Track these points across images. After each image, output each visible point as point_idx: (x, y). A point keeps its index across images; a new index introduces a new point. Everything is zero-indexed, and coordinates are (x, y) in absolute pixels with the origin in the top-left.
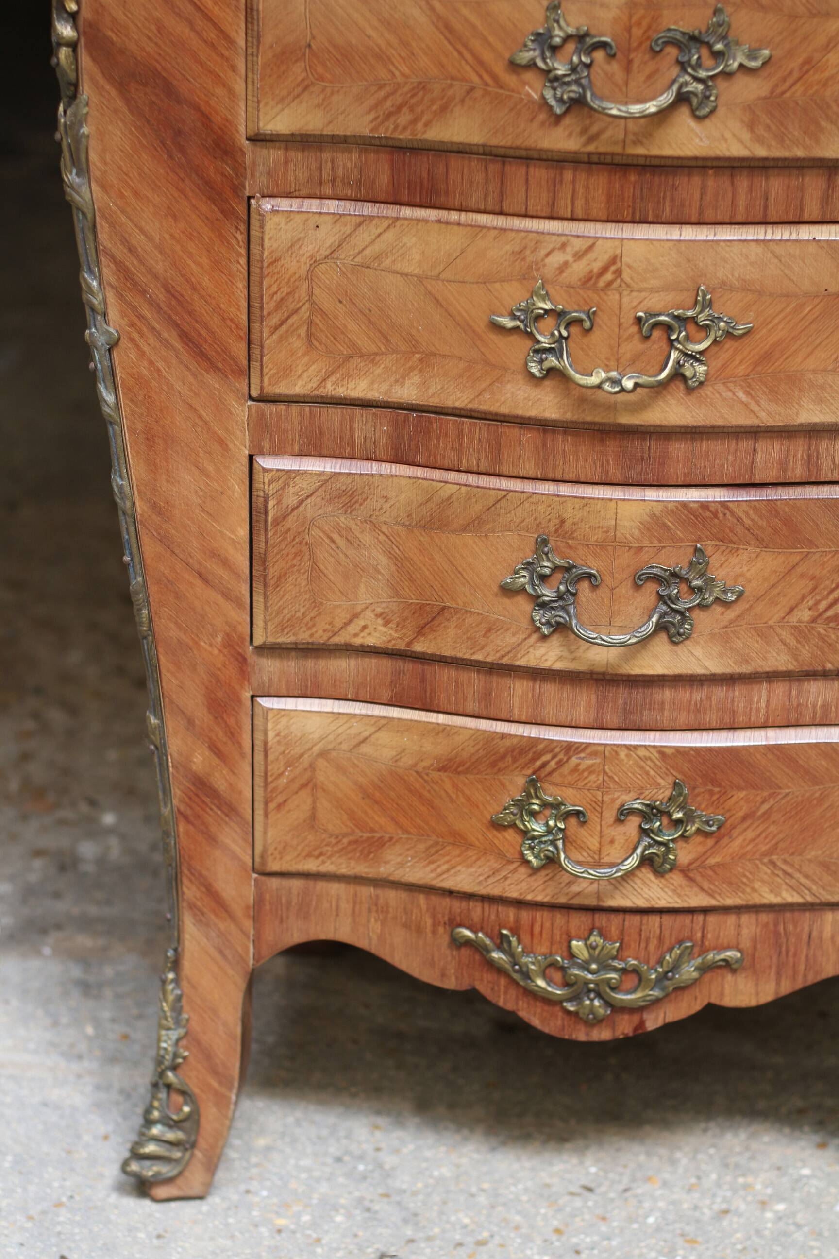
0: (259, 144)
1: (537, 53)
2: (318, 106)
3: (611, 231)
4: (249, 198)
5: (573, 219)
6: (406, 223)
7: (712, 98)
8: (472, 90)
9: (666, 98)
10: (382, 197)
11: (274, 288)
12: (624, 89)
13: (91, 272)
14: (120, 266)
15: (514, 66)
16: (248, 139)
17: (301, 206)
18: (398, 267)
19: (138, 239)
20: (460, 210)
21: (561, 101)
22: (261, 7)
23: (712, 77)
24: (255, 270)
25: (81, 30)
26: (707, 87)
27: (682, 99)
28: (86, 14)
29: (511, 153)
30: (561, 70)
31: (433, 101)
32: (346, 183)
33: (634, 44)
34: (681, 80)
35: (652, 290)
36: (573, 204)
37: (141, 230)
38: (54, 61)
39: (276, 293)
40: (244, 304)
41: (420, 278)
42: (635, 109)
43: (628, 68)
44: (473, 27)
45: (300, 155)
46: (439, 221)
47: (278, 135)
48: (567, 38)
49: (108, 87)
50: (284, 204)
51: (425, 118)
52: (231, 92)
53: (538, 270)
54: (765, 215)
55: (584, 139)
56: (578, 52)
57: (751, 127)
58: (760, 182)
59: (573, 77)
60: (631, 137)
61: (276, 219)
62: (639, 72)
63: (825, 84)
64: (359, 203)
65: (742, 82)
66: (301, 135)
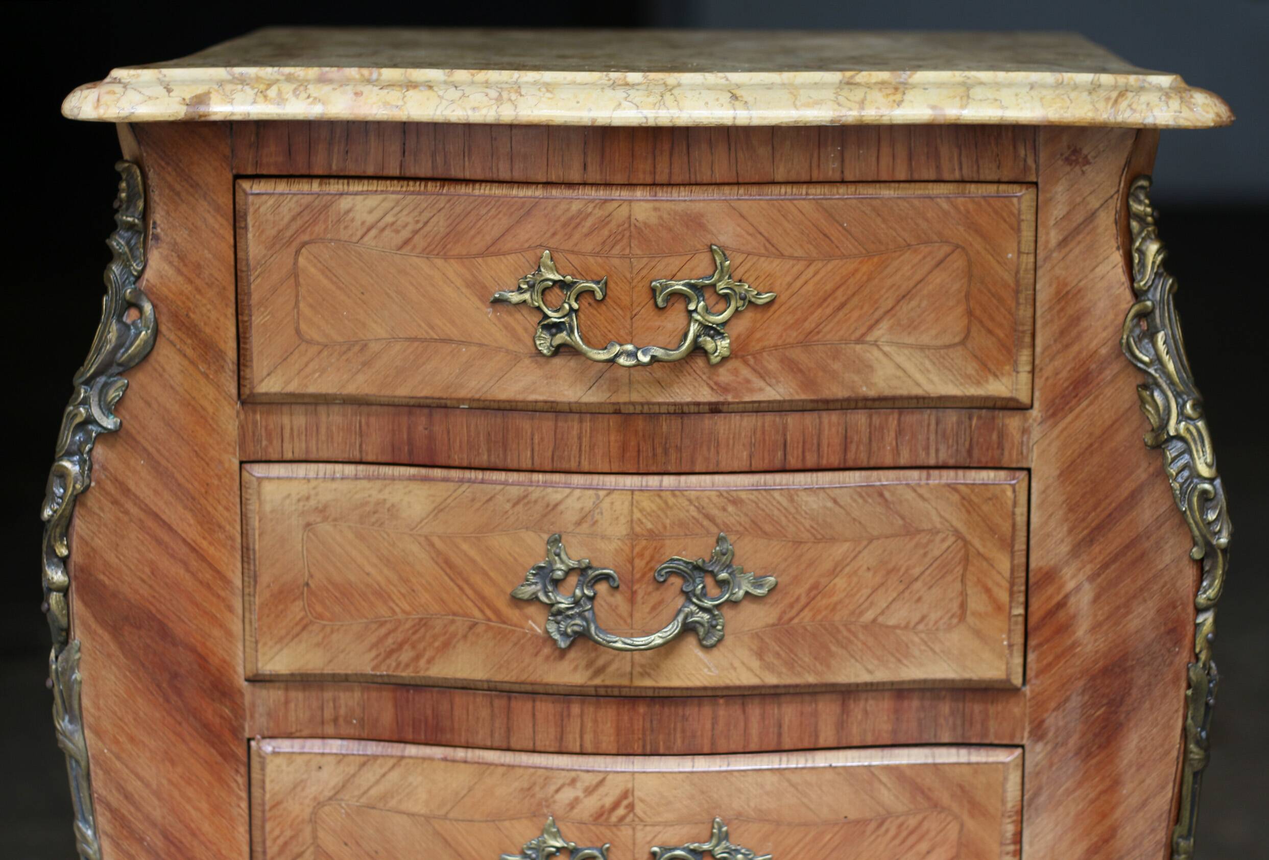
0: (258, 684)
1: (539, 587)
2: (318, 645)
3: (622, 764)
4: (249, 740)
5: (582, 753)
6: (411, 761)
7: (719, 627)
8: (473, 625)
9: (672, 629)
10: (386, 735)
11: (277, 832)
12: (629, 621)
13: (86, 821)
14: (116, 815)
15: (516, 601)
16: (247, 680)
17: (303, 747)
18: (403, 807)
19: (134, 785)
20: (467, 747)
21: (564, 634)
22: (257, 547)
23: (717, 607)
24: (257, 813)
25: (72, 574)
26: (714, 617)
27: (688, 629)
28: (76, 558)
29: (516, 688)
30: (564, 602)
31: (435, 637)
32: (348, 722)
33: (638, 576)
34: (687, 610)
35: (666, 824)
36: (581, 737)
37: (137, 776)
38: (45, 606)
39: (278, 837)
40: (246, 849)
41: (428, 818)
42: (641, 641)
43: (632, 599)
44: (473, 561)
45: (300, 695)
46: (445, 759)
47: (278, 675)
48: (569, 571)
49: (100, 631)
50: (285, 745)
51: (428, 655)
52: (229, 634)
53: (548, 807)
54: (779, 742)
55: (589, 673)
56: (581, 585)
57: (760, 654)
58: (773, 710)
59: (577, 610)
60: (638, 669)
61: (279, 760)
62: (643, 603)
63: (834, 608)
64: (363, 743)
65: (749, 608)
66: (301, 675)
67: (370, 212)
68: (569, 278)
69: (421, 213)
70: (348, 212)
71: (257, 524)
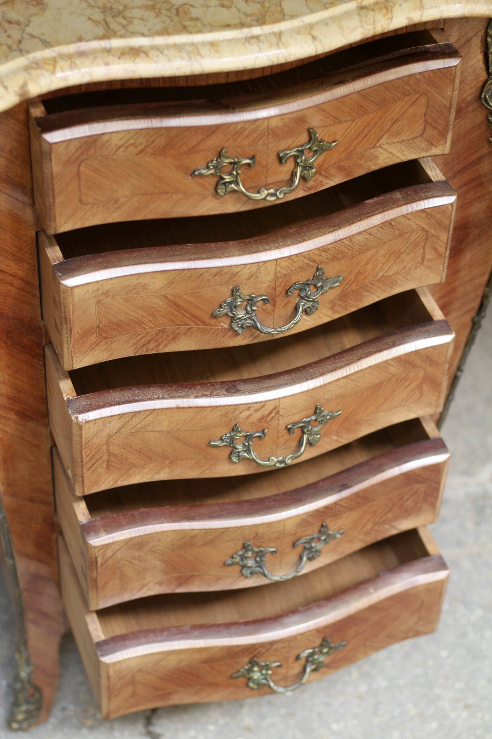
1: (228, 310)
2: (104, 350)
6: (160, 411)
7: (316, 305)
8: (190, 329)
9: (299, 318)
11: (90, 451)
15: (214, 317)
21: (241, 327)
26: (315, 302)
30: (241, 315)
31: (168, 336)
33: (278, 294)
34: (302, 304)
39: (89, 454)
41: (169, 432)
43: (274, 305)
44: (190, 302)
51: (164, 344)
55: (251, 339)
57: (332, 308)
59: (248, 317)
62: (280, 305)
65: (330, 294)
67: (121, 139)
68: (236, 160)
69: (150, 137)
70: (107, 141)
71: (71, 308)
